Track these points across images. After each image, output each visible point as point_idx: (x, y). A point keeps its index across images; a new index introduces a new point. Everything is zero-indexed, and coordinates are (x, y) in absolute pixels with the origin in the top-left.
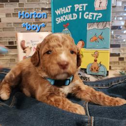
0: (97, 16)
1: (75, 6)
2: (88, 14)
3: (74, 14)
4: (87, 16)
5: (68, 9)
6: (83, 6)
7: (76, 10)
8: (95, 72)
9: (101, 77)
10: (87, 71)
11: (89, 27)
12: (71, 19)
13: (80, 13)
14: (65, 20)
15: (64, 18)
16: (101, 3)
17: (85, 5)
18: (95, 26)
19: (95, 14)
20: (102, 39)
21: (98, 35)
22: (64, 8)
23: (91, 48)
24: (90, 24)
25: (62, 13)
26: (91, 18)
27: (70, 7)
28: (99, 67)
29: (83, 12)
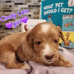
0: (69, 10)
1: (56, 4)
2: (64, 9)
3: (55, 9)
4: (63, 10)
5: (51, 6)
6: (61, 4)
7: (56, 7)
8: (66, 46)
9: (70, 49)
10: (62, 45)
11: (64, 17)
12: (53, 12)
13: (59, 9)
14: (49, 13)
15: (49, 12)
16: (72, 2)
17: (62, 3)
18: (68, 17)
19: (68, 9)
20: (72, 25)
21: (70, 22)
22: (49, 6)
23: (64, 31)
24: (65, 15)
25: (48, 9)
26: (65, 12)
27: (52, 5)
28: (69, 43)
29: (61, 8)
